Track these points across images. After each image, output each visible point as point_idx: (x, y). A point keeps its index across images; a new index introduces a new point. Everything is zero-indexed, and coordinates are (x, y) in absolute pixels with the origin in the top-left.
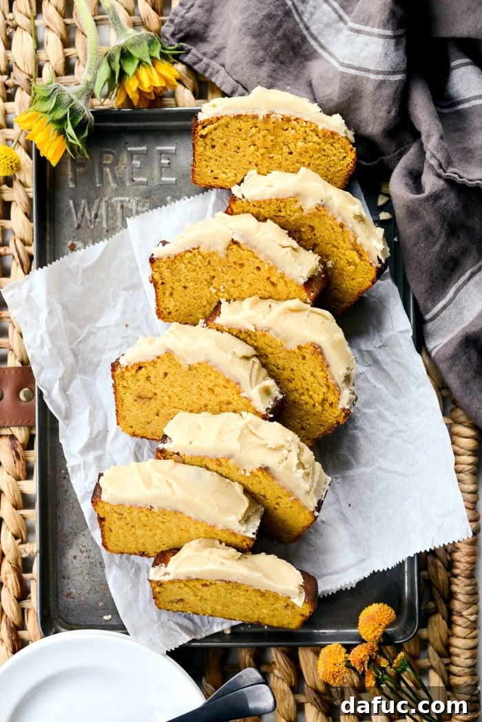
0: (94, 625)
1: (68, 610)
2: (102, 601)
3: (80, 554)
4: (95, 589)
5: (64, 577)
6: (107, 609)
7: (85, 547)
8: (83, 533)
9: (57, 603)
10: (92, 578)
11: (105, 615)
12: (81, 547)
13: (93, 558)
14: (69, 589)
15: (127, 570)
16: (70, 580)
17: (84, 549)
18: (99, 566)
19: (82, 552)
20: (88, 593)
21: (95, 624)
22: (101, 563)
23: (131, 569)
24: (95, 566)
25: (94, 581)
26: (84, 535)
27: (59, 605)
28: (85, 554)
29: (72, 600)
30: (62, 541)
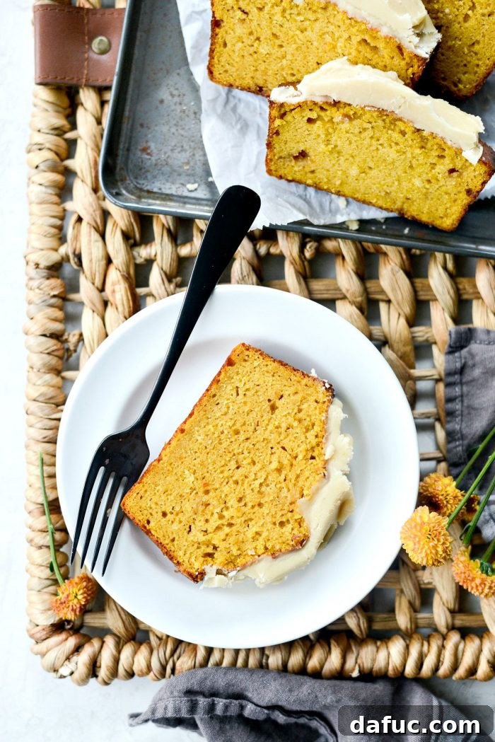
0: (172, 195)
1: (141, 169)
2: (188, 163)
3: (170, 98)
4: (182, 147)
5: (142, 125)
6: (193, 175)
7: (177, 89)
8: (178, 71)
9: (127, 158)
10: (180, 131)
11: (189, 183)
12: (172, 89)
13: (185, 105)
14: (147, 142)
15: (231, 124)
16: (150, 131)
17: (175, 92)
18: (192, 116)
19: (173, 96)
20: (172, 150)
21: (174, 193)
22: (195, 113)
23: (236, 124)
24: (188, 116)
25: (182, 136)
26: (178, 74)
27: (130, 162)
28: (176, 99)
29: (148, 157)
30: (148, 78)
